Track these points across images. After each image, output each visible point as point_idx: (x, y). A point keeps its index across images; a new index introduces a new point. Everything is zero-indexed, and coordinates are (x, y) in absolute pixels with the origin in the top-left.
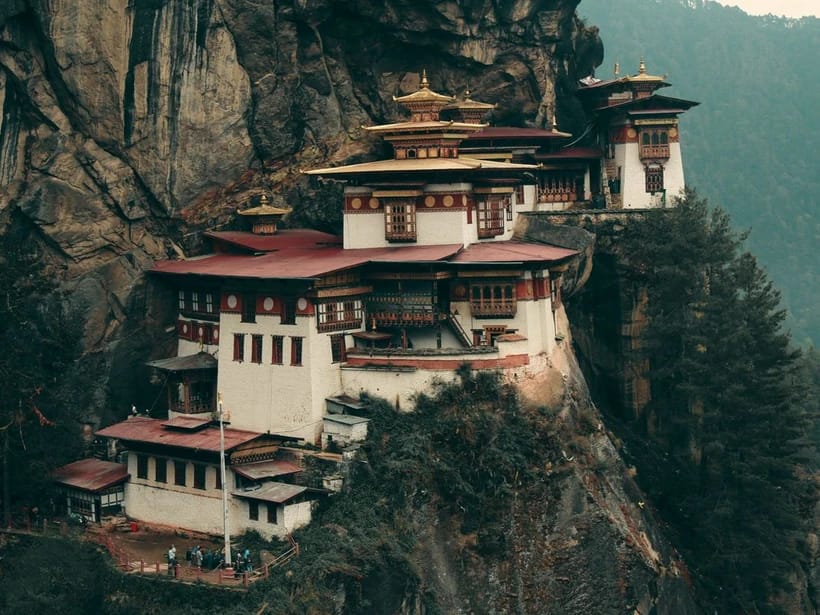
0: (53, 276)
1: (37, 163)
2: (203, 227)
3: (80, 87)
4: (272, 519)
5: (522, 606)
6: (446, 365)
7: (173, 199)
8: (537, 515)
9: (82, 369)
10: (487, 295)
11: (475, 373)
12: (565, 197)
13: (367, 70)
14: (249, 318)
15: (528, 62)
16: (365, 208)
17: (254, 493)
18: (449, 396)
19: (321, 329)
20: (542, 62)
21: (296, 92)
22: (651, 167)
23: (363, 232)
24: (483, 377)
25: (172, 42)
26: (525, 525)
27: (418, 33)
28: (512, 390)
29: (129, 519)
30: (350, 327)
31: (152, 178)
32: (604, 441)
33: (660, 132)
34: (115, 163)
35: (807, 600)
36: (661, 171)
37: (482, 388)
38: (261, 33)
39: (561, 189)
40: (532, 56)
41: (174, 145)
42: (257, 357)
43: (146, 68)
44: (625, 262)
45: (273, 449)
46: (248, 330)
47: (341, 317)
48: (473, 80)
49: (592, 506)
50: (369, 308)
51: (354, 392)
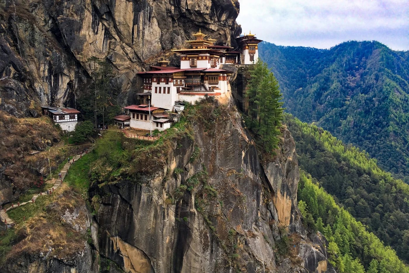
0: (115, 74)
1: (112, 48)
2: (150, 64)
3: (122, 30)
4: (161, 127)
5: (217, 148)
6: (202, 94)
7: (143, 58)
8: (221, 129)
9: (122, 95)
10: (212, 79)
11: (209, 96)
12: (232, 62)
13: (188, 31)
14: (158, 83)
15: (225, 31)
16: (186, 59)
17: (158, 121)
18: (203, 101)
19: (174, 85)
20: (228, 31)
21: (172, 34)
22: (251, 55)
23: (185, 65)
24: (210, 97)
25: (143, 20)
26: (219, 130)
27: (200, 22)
28: (217, 101)
29: (130, 128)
30: (181, 86)
31: (138, 53)
32: (237, 113)
33: (253, 47)
34: (130, 49)
35: (281, 152)
36: (253, 56)
37: (210, 100)
38: (163, 20)
39: (231, 60)
40: (226, 30)
41: (143, 45)
42: (160, 92)
43: (137, 26)
44: (244, 76)
45: (162, 112)
46: (158, 86)
47: (179, 83)
48: (212, 34)
49: (234, 127)
50: (185, 81)
51: (182, 100)
